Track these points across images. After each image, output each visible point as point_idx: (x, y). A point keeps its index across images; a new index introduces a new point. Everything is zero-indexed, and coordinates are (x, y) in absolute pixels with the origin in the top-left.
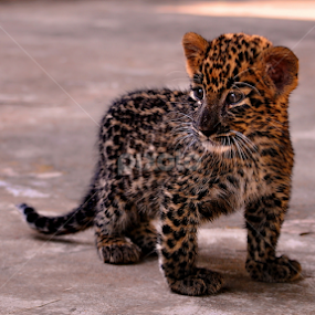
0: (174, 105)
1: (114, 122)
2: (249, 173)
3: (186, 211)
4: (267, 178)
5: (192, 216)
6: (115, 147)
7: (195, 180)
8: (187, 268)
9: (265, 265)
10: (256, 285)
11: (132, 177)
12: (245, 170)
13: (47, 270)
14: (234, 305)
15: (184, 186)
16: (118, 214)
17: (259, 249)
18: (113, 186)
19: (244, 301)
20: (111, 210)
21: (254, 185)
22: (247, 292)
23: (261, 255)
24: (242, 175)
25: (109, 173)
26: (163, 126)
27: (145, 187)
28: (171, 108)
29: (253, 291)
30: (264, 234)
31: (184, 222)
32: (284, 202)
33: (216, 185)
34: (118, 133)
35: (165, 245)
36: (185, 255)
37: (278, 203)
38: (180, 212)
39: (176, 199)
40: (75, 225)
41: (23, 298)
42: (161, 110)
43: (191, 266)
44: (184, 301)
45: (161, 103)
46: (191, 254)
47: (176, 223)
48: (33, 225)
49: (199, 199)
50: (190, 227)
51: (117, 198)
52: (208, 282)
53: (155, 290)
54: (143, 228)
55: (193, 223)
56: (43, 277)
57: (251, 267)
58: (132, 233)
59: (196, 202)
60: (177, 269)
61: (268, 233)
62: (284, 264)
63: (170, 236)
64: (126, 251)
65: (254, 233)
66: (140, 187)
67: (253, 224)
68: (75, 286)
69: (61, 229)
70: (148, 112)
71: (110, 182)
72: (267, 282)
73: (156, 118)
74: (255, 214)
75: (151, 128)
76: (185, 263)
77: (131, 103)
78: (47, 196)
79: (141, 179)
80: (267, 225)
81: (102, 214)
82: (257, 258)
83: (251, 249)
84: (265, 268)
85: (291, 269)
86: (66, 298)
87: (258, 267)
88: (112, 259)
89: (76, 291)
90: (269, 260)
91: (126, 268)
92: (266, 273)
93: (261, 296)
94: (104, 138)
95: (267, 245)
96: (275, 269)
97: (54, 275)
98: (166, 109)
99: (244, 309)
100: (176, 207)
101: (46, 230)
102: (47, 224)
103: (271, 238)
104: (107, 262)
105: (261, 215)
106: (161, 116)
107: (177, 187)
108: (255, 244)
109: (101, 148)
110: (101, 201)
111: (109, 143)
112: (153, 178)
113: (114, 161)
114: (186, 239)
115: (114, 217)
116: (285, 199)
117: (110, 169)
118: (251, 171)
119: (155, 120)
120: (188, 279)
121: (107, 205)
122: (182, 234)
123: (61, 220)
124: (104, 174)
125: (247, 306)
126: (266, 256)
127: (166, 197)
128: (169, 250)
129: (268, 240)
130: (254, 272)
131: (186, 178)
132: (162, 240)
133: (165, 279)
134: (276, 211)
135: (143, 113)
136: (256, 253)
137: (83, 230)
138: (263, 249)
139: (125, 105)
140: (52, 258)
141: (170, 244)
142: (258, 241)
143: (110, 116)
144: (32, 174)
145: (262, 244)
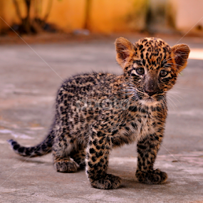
0: (99, 80)
1: (64, 92)
2: (144, 121)
3: (104, 141)
4: (154, 124)
5: (108, 144)
6: (65, 107)
7: (112, 124)
8: (102, 174)
9: (147, 174)
10: (141, 185)
11: (74, 123)
12: (142, 119)
13: (23, 174)
14: (126, 195)
15: (105, 127)
16: (66, 145)
17: (144, 164)
18: (64, 129)
19: (132, 193)
20: (62, 143)
21: (146, 128)
22: (135, 188)
23: (145, 168)
24: (140, 122)
25: (61, 122)
26: (93, 93)
27: (82, 128)
28: (97, 83)
29: (138, 188)
30: (147, 156)
31: (103, 148)
32: (160, 138)
33: (123, 128)
34: (66, 99)
35: (90, 160)
36: (101, 166)
37: (157, 138)
38: (101, 142)
39: (99, 134)
40: (41, 152)
41: (6, 187)
42: (91, 84)
43: (104, 172)
44: (98, 192)
45: (92, 80)
46: (104, 166)
47: (98, 148)
48: (17, 151)
49: (112, 135)
50: (106, 150)
51: (66, 136)
52: (112, 182)
53: (82, 185)
54: (80, 153)
55: (108, 148)
56: (20, 177)
57: (139, 174)
58: (74, 156)
59: (111, 137)
60: (96, 174)
61: (150, 155)
62: (157, 173)
63: (94, 155)
64: (69, 165)
65: (142, 155)
66: (79, 128)
67: (141, 150)
68: (37, 182)
69: (33, 153)
70: (84, 85)
71: (62, 127)
72: (147, 184)
73: (88, 88)
74: (143, 144)
75: (85, 94)
76: (101, 171)
77: (74, 81)
78: (33, 138)
79: (80, 123)
80: (150, 151)
81: (57, 144)
82: (143, 169)
83: (140, 165)
84: (146, 176)
85: (161, 177)
86: (30, 188)
87: (143, 175)
88: (61, 170)
89: (37, 185)
90: (149, 171)
91: (68, 174)
92: (147, 178)
93: (142, 191)
94: (59, 102)
95: (148, 163)
96: (152, 176)
97: (26, 177)
98: (94, 83)
99: (131, 196)
100: (99, 139)
101: (24, 154)
102: (25, 150)
103: (151, 159)
104: (58, 171)
105: (147, 145)
106: (91, 87)
107: (100, 127)
108: (142, 161)
109: (57, 107)
110: (57, 137)
111: (62, 104)
112: (86, 122)
113: (65, 115)
114: (103, 157)
115: (64, 147)
116: (161, 136)
117: (62, 119)
118: (146, 120)
119: (88, 89)
120: (101, 180)
121: (60, 140)
122: (101, 154)
123: (33, 148)
124: (58, 122)
125: (133, 195)
126: (148, 169)
127: (94, 132)
128: (93, 163)
129: (149, 160)
130: (140, 177)
131: (106, 122)
132: (89, 157)
133: (88, 179)
134: (155, 143)
135: (81, 86)
136: (142, 167)
137: (46, 154)
138: (146, 165)
139: (71, 82)
140: (28, 168)
141: (93, 159)
142: (144, 160)
143: (62, 89)
144: (28, 128)
145: (146, 162)
